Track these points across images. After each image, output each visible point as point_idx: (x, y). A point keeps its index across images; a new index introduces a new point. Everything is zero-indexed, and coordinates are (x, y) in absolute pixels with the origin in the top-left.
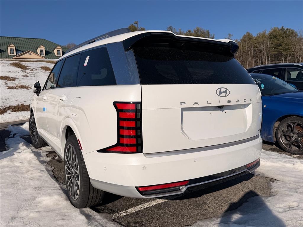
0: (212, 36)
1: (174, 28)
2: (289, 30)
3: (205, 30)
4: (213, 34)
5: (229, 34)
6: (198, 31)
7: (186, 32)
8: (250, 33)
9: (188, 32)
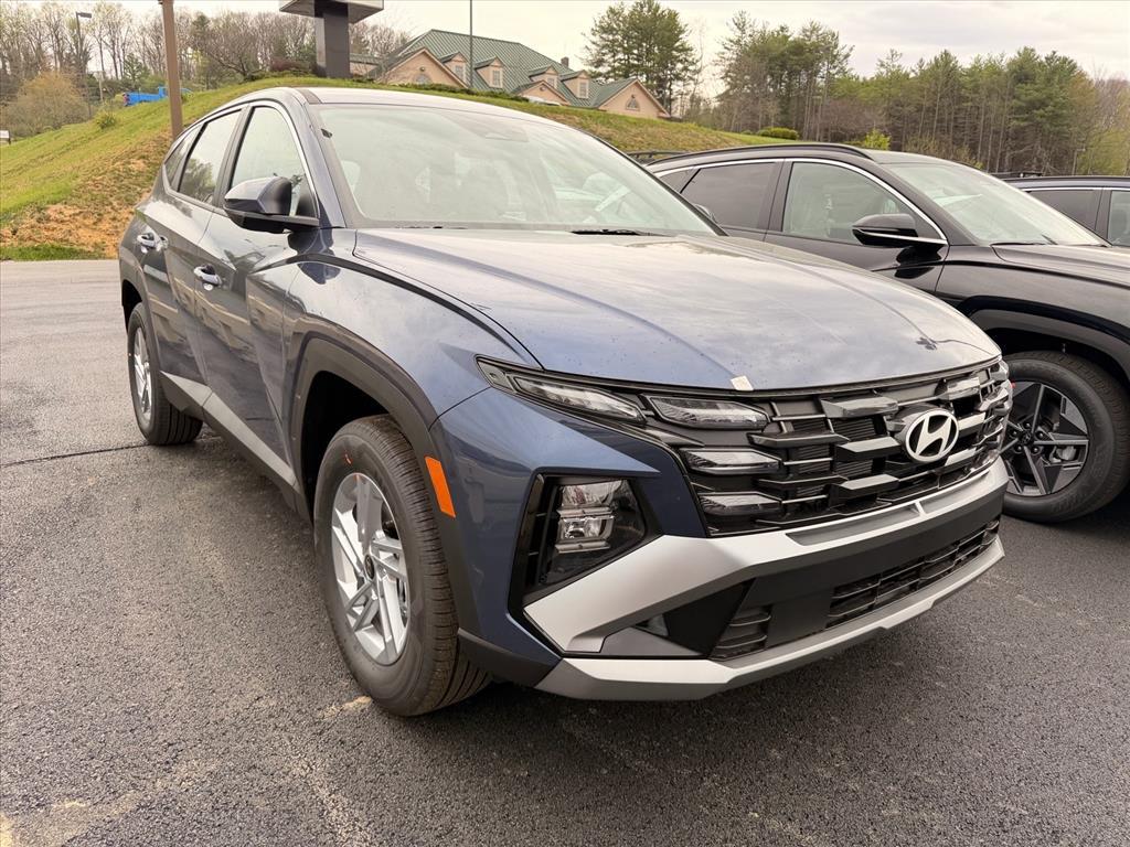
0: (844, 52)
1: (749, 17)
4: (850, 45)
7: (776, 31)
8: (953, 55)
9: (778, 28)
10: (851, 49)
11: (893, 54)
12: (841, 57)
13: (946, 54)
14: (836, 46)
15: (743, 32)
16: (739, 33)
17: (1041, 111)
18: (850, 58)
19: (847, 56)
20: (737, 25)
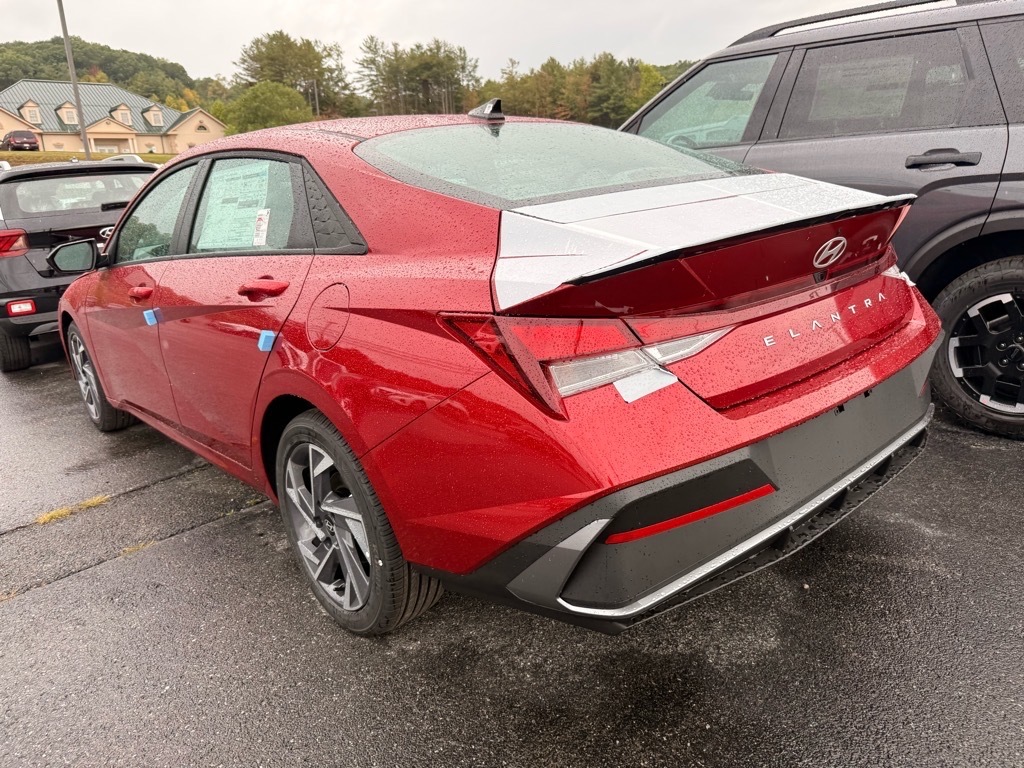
0: (473, 62)
1: (379, 41)
2: (632, 61)
3: (456, 47)
4: (475, 58)
5: (511, 60)
6: (438, 48)
7: (412, 50)
8: (558, 60)
9: (414, 47)
10: (477, 61)
11: (513, 63)
12: (470, 68)
13: (553, 60)
14: (464, 59)
15: (375, 52)
16: (370, 55)
17: (605, 105)
18: (478, 69)
19: (476, 67)
20: (369, 48)
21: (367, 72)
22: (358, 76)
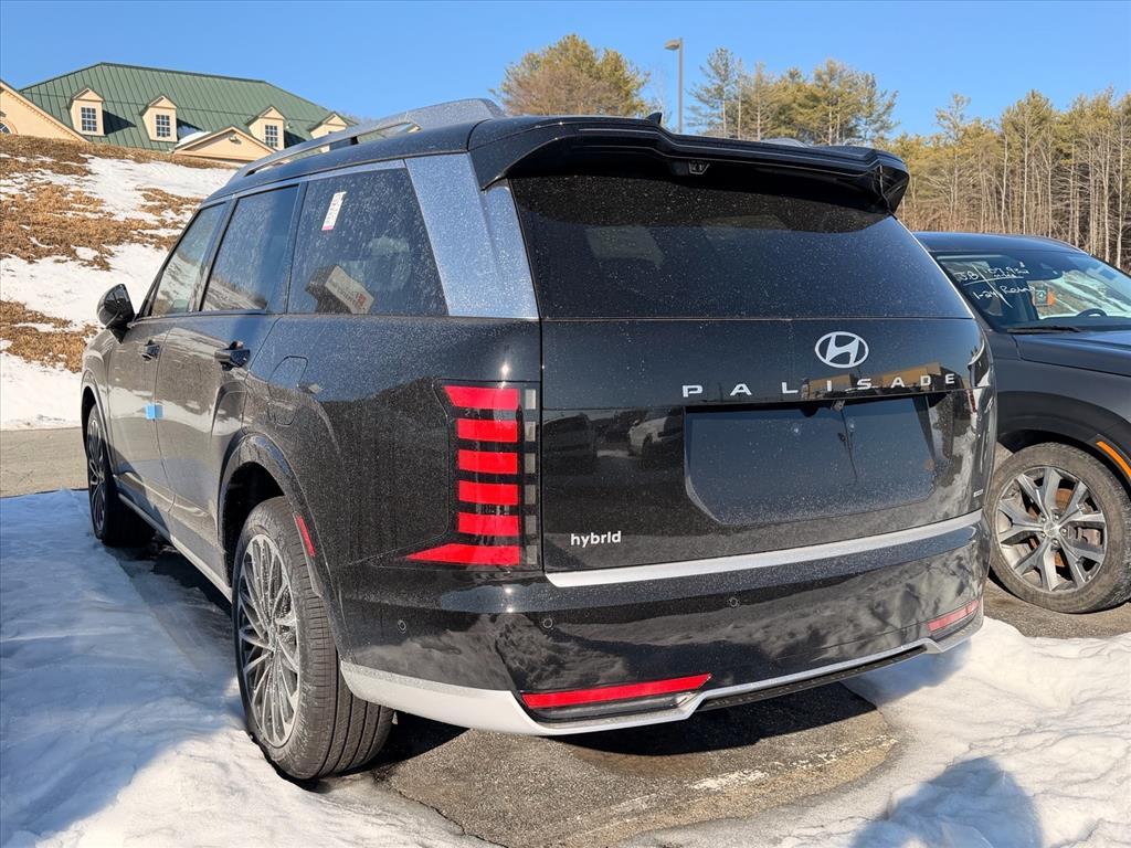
3: (860, 73)
6: (832, 75)
8: (1044, 96)
9: (787, 76)
10: (895, 96)
14: (872, 93)
16: (718, 81)
18: (894, 108)
19: (890, 106)
20: (715, 68)
21: (706, 109)
22: (694, 116)
